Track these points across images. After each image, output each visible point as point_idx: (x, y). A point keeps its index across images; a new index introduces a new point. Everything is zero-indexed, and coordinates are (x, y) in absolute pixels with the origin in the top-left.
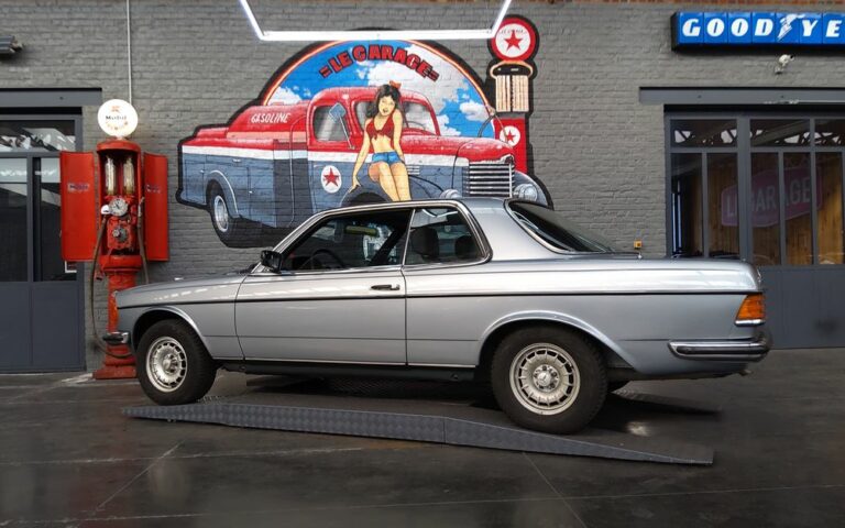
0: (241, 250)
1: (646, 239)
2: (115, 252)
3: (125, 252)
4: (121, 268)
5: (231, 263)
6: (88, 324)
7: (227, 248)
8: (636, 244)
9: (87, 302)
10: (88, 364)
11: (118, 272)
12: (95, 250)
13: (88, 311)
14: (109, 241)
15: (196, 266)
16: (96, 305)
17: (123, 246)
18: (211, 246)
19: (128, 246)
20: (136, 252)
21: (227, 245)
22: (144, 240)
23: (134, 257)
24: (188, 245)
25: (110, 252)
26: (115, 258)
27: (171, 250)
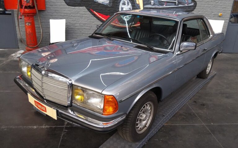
0: (73, 7)
1: (224, 13)
2: (26, 7)
3: (29, 7)
4: (29, 14)
5: (70, 12)
6: (18, 32)
7: (68, 6)
8: (220, 14)
9: (17, 25)
10: (19, 47)
11: (28, 16)
12: (18, 6)
13: (17, 28)
14: (23, 3)
15: (56, 13)
16: (20, 26)
17: (29, 5)
18: (62, 5)
19: (31, 5)
20: (34, 7)
21: (68, 5)
22: (36, 2)
23: (33, 9)
24: (53, 4)
25: (24, 7)
26: (26, 10)
27: (46, 6)
